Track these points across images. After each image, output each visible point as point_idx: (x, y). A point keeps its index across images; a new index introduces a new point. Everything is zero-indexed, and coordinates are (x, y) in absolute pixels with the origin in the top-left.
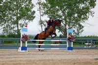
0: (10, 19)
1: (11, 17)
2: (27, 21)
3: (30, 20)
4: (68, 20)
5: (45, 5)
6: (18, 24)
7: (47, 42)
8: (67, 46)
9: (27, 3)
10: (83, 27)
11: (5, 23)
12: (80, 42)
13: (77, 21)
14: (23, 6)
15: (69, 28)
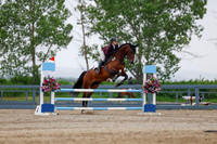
0: (17, 44)
1: (19, 38)
2: (55, 47)
3: (60, 44)
4: (145, 45)
5: (94, 12)
6: (33, 54)
7: (98, 93)
8: (142, 102)
9: (54, 7)
10: (178, 60)
11: (6, 51)
12: (171, 95)
13: (165, 47)
14: (45, 14)
15: (147, 64)
